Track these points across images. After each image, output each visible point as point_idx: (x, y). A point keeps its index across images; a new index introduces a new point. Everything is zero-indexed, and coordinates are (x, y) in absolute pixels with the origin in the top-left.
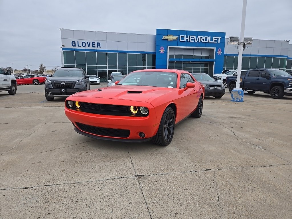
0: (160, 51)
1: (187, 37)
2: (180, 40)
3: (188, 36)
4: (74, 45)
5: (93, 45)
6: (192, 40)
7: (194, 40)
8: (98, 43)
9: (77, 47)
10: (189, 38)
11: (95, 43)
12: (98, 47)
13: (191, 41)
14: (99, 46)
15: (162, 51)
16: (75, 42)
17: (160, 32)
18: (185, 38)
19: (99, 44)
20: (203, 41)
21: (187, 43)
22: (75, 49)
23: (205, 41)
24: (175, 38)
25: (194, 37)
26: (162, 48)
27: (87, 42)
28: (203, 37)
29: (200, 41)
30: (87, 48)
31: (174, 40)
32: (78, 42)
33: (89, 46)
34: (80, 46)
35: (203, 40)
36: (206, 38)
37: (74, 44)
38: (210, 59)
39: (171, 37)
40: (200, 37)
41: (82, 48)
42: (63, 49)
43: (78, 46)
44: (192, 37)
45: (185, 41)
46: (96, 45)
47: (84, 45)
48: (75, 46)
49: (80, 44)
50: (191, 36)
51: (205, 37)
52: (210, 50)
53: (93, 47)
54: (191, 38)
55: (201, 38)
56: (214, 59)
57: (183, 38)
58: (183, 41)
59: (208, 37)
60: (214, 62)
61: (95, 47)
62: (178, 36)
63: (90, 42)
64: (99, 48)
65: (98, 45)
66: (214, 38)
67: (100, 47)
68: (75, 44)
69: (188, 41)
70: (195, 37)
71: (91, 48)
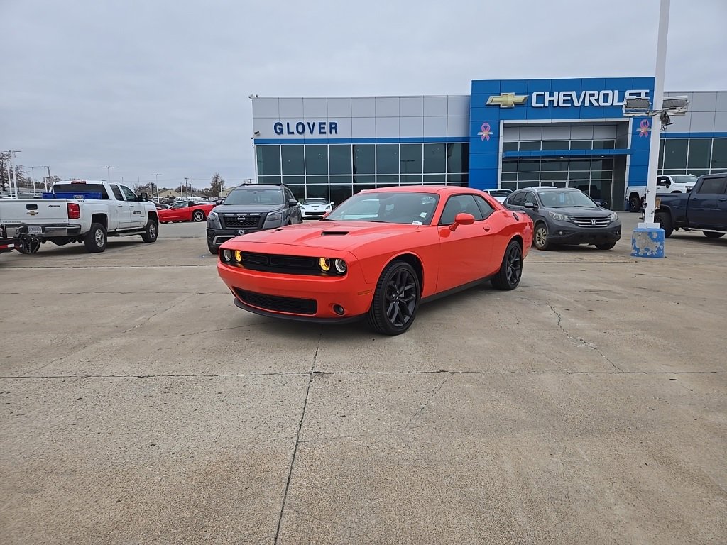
0: (479, 134)
1: (552, 95)
2: (534, 104)
3: (556, 93)
4: (279, 131)
5: (320, 128)
6: (565, 101)
7: (572, 101)
8: (331, 124)
9: (285, 136)
10: (559, 99)
11: (325, 124)
12: (331, 133)
13: (561, 104)
14: (333, 131)
15: (484, 134)
16: (282, 125)
17: (481, 89)
18: (547, 98)
19: (334, 127)
20: (595, 104)
21: (552, 110)
22: (280, 141)
23: (601, 103)
24: (520, 99)
25: (571, 95)
26: (486, 127)
27: (308, 124)
28: (596, 93)
29: (587, 104)
30: (307, 135)
31: (517, 105)
32: (288, 124)
33: (312, 132)
34: (293, 133)
35: (597, 100)
36: (606, 96)
37: (279, 128)
38: (618, 147)
39: (511, 99)
40: (588, 93)
41: (297, 136)
42: (256, 142)
43: (289, 133)
44: (565, 95)
45: (547, 105)
46: (327, 129)
47: (301, 130)
48: (282, 133)
49: (293, 129)
50: (562, 93)
51: (602, 93)
52: (617, 124)
53: (320, 133)
54: (562, 98)
55: (593, 95)
56: (629, 148)
57: (540, 99)
58: (542, 105)
59: (610, 92)
60: (628, 157)
61: (325, 133)
62: (527, 93)
63: (314, 123)
64: (333, 136)
65: (331, 128)
66: (627, 93)
67: (336, 132)
68: (281, 129)
69: (555, 105)
70: (574, 94)
71: (316, 135)
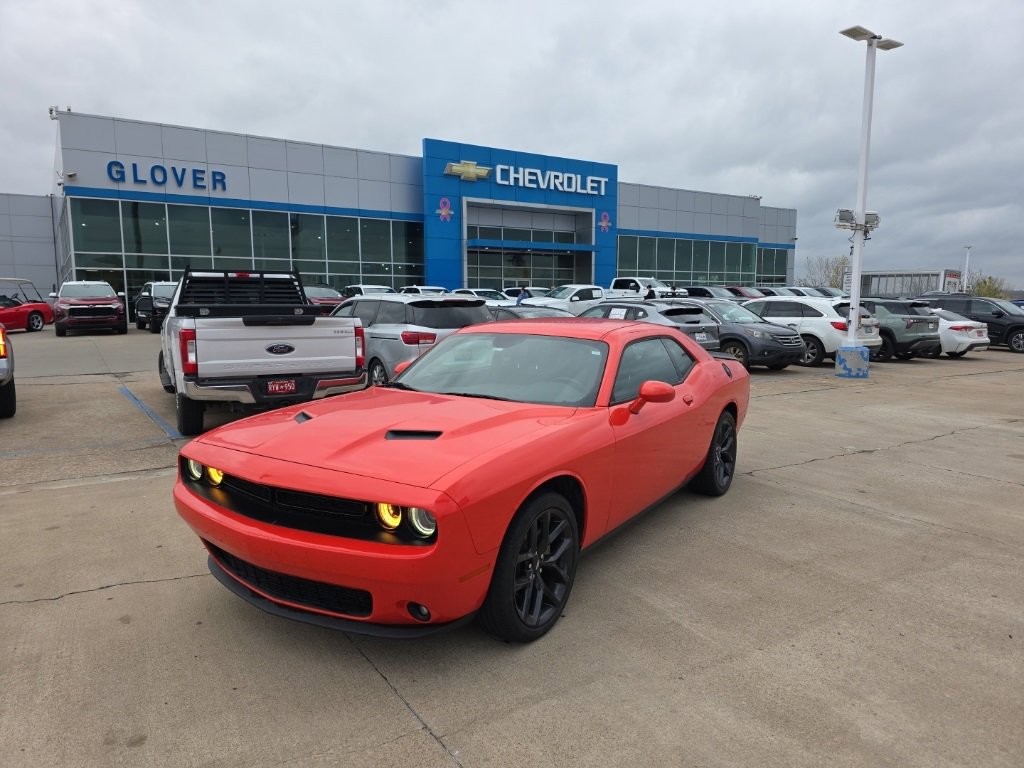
0: (438, 211)
1: (516, 172)
2: (499, 181)
3: (521, 170)
4: (116, 176)
5: (195, 179)
6: (531, 181)
7: (536, 182)
8: (214, 174)
9: (129, 186)
10: (524, 176)
11: (203, 172)
12: (215, 187)
13: (527, 185)
14: (219, 186)
15: (443, 212)
16: (122, 167)
17: (438, 150)
18: (512, 175)
19: (219, 179)
20: (560, 188)
21: (517, 191)
22: (120, 194)
23: (566, 189)
24: (483, 171)
25: (535, 174)
26: (445, 204)
27: (174, 169)
28: (560, 174)
29: (552, 187)
30: (171, 188)
31: (480, 179)
32: (135, 166)
33: (180, 183)
34: (144, 182)
35: (562, 184)
36: (570, 179)
37: (118, 172)
38: (579, 241)
39: (471, 169)
40: (553, 174)
41: (150, 188)
42: (68, 190)
43: (136, 180)
44: (530, 174)
45: (512, 183)
46: (208, 181)
47: (159, 177)
48: (122, 179)
49: (145, 174)
50: (527, 170)
51: (566, 175)
52: (577, 215)
54: (527, 177)
55: (556, 177)
56: (593, 243)
57: (505, 174)
58: (506, 183)
59: (573, 176)
60: (593, 254)
61: (204, 187)
62: (490, 166)
63: (184, 170)
64: (218, 194)
65: (215, 181)
66: (589, 178)
67: (224, 188)
68: (122, 174)
69: (521, 184)
70: (538, 172)
71: (187, 189)
